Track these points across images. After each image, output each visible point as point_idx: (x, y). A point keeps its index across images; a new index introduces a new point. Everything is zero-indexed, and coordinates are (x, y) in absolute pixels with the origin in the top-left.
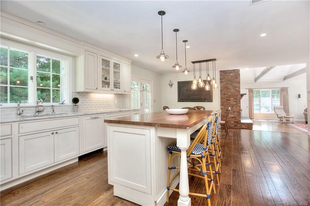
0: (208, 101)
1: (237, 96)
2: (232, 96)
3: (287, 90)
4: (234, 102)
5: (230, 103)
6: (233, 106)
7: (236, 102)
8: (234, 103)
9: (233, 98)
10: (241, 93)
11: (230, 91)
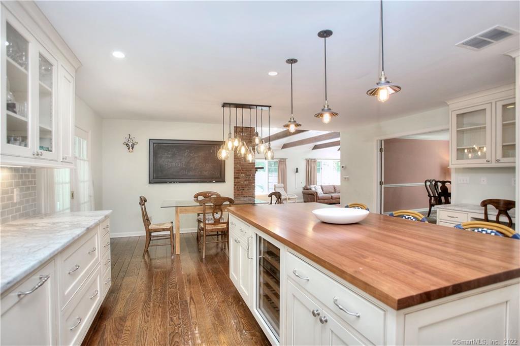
0: (216, 182)
1: (251, 171)
2: (243, 170)
3: (285, 162)
4: (245, 180)
5: (239, 182)
6: (243, 187)
7: (248, 180)
8: (246, 183)
9: (244, 175)
10: (256, 167)
11: (239, 162)
